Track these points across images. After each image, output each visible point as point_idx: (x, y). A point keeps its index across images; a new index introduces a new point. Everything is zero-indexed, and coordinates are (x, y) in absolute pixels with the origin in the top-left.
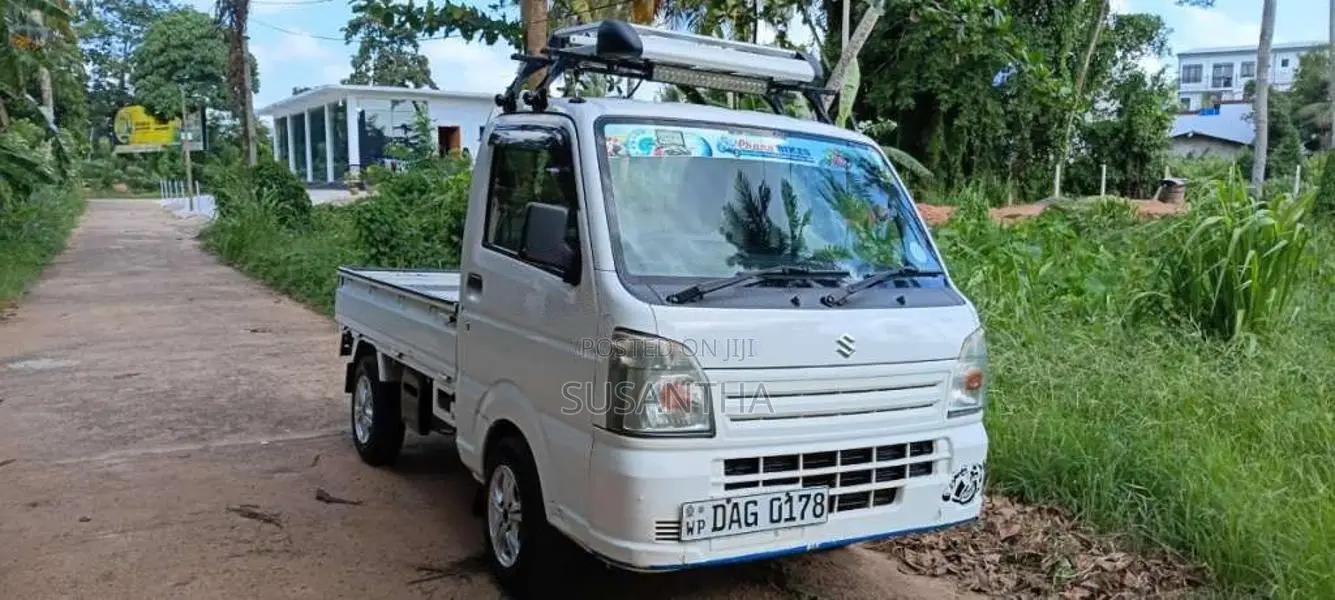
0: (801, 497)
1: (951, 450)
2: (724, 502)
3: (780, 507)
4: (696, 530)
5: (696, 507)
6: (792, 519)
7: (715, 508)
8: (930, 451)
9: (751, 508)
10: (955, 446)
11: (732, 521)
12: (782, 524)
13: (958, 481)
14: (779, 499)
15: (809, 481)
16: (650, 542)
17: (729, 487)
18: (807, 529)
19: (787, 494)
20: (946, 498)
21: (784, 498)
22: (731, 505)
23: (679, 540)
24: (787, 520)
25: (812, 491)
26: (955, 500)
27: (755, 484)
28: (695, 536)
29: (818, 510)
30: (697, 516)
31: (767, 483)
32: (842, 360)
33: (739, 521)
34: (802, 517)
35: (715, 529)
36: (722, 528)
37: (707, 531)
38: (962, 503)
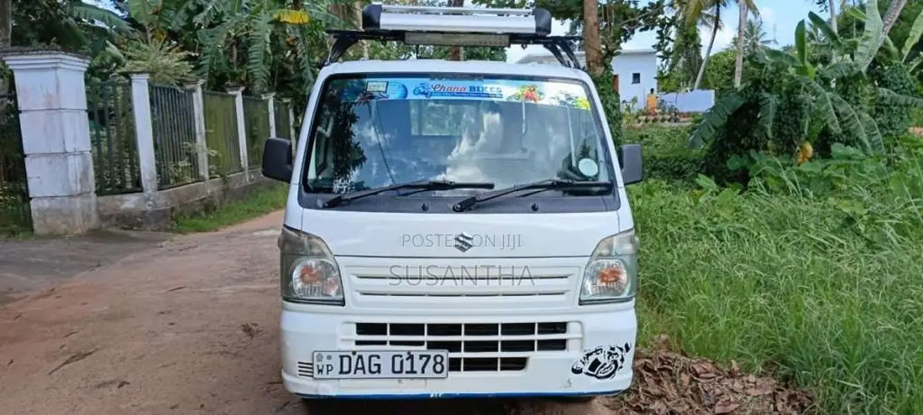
0: (421, 357)
1: (583, 332)
2: (350, 354)
3: (402, 362)
4: (325, 371)
5: (325, 355)
6: (412, 372)
7: (342, 357)
8: (564, 332)
9: (374, 361)
10: (587, 329)
11: (357, 368)
12: (404, 375)
13: (592, 359)
14: (401, 356)
15: (432, 345)
16: (295, 376)
17: (358, 343)
18: (428, 381)
19: (409, 353)
20: (577, 371)
21: (405, 356)
22: (356, 357)
23: (312, 376)
24: (407, 372)
25: (433, 353)
26: (587, 374)
27: (384, 343)
28: (324, 375)
29: (438, 368)
30: (325, 362)
31: (393, 343)
32: (459, 253)
33: (363, 368)
34: (423, 372)
35: (341, 372)
36: (349, 372)
37: (335, 373)
38: (599, 378)
